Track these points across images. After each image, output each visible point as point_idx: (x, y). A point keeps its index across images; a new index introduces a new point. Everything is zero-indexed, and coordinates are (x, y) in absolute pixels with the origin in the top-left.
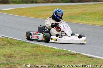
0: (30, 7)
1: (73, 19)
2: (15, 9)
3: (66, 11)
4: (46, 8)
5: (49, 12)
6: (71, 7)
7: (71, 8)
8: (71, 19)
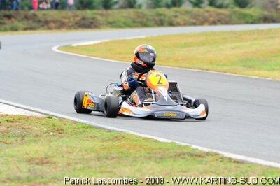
0: (148, 36)
1: (250, 67)
2: (106, 43)
3: (239, 47)
4: (190, 40)
5: (195, 48)
6: (256, 36)
7: (255, 39)
8: (245, 66)
